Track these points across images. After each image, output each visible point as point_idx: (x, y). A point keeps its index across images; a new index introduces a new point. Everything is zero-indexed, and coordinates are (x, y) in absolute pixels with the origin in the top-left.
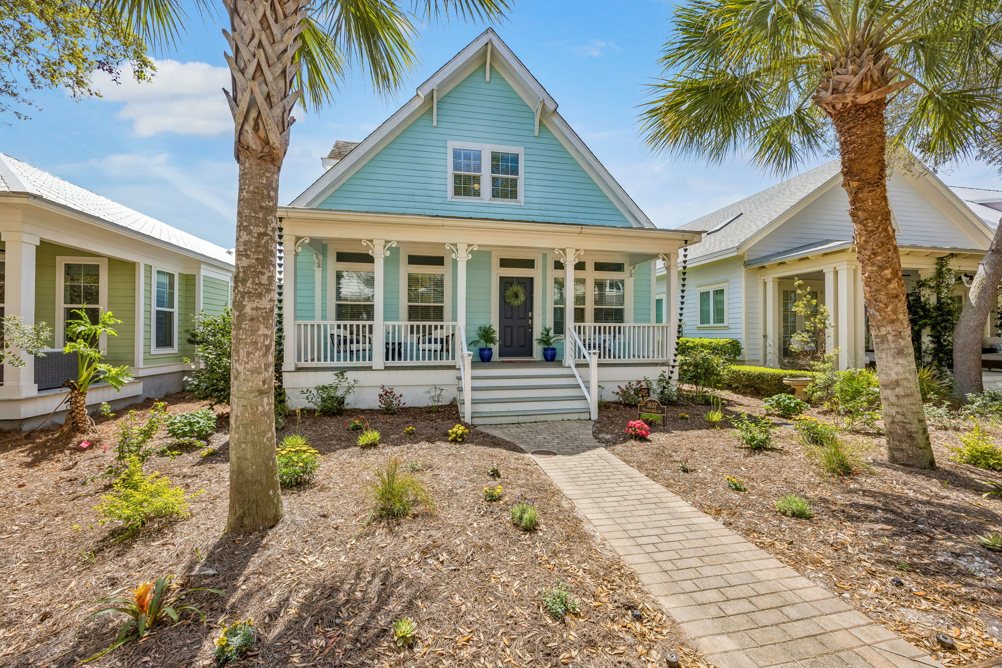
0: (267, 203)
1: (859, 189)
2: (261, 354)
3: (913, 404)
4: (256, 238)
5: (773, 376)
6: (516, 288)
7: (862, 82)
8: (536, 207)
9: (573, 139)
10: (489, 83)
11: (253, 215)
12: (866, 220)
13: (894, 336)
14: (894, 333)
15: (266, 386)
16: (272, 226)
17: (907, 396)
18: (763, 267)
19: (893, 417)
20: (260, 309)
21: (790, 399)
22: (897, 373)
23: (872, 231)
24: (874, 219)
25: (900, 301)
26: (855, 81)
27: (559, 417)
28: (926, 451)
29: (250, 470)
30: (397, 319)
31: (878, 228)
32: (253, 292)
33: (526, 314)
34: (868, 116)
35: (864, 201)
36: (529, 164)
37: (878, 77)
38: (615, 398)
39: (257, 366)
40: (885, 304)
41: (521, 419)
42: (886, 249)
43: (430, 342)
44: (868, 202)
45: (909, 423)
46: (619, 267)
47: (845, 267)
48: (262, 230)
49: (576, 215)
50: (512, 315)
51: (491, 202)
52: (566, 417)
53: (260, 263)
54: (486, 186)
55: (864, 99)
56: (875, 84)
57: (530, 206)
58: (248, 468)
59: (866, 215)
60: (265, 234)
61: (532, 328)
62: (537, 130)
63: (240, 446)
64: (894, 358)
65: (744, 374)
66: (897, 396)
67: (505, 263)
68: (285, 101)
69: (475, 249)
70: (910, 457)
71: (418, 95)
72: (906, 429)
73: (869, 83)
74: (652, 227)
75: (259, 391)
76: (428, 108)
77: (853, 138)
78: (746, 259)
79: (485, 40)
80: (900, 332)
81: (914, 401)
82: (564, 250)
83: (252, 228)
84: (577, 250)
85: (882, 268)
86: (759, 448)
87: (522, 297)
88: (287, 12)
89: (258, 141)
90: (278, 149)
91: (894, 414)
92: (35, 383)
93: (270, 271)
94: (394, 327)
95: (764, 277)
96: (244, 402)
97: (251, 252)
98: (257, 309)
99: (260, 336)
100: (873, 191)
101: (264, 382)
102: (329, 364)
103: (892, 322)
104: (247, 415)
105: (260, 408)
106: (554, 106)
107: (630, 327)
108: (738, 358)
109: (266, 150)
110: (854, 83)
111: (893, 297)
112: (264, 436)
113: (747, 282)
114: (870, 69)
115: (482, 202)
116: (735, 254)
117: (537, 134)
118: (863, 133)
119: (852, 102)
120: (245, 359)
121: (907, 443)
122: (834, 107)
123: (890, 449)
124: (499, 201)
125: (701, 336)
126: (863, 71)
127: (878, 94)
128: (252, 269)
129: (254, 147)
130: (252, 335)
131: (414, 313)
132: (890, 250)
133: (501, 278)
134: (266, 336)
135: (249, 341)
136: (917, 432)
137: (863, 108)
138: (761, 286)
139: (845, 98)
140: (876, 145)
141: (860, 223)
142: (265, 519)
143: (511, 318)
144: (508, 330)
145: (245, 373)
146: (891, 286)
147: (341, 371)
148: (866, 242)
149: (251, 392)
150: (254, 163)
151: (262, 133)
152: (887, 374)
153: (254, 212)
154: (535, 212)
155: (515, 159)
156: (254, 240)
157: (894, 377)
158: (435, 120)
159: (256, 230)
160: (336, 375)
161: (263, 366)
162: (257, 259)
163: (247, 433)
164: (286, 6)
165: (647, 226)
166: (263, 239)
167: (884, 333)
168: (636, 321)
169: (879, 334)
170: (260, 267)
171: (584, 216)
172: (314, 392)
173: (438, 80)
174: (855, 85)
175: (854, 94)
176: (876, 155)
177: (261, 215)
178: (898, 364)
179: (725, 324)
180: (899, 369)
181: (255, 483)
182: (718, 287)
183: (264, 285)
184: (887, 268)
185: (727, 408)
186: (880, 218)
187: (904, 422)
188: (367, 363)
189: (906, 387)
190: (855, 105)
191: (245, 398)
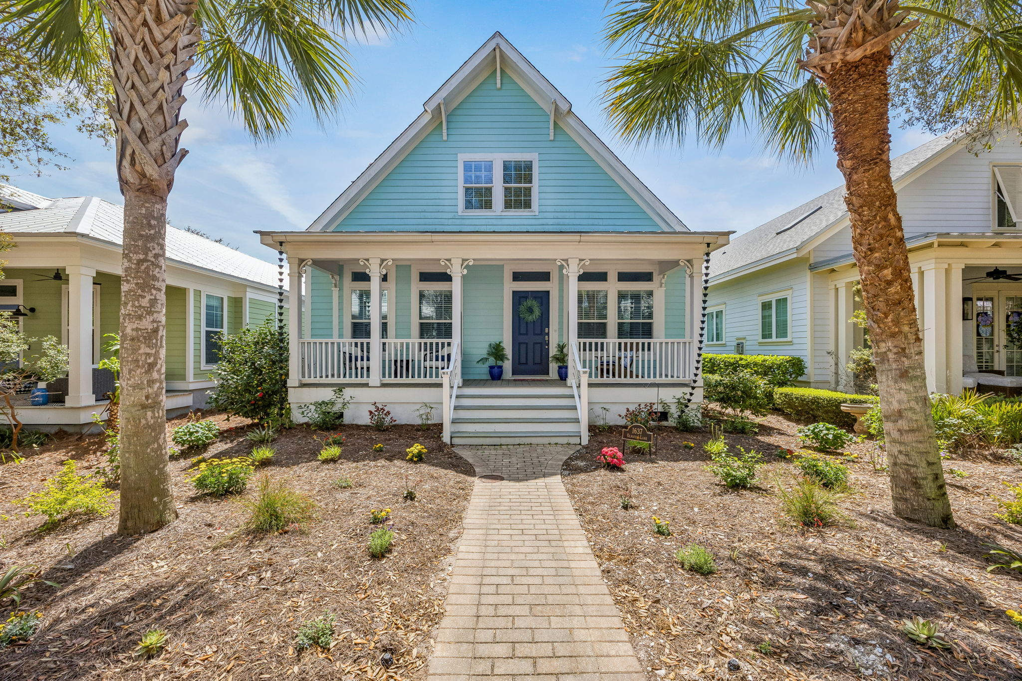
0: (147, 231)
1: (854, 169)
2: (143, 371)
3: (920, 442)
4: (135, 264)
5: (830, 401)
6: (529, 302)
7: (851, 34)
8: (551, 215)
9: (590, 139)
10: (501, 89)
11: (133, 243)
12: (861, 207)
13: (895, 354)
14: (895, 350)
15: (150, 401)
16: (154, 252)
17: (912, 431)
18: (833, 271)
19: (895, 458)
20: (141, 329)
21: (828, 429)
22: (899, 402)
23: (868, 221)
24: (870, 205)
25: (903, 309)
26: (843, 33)
27: (546, 441)
28: (936, 504)
29: (133, 477)
30: (409, 337)
31: (875, 217)
32: (133, 314)
33: (542, 331)
34: (862, 76)
35: (858, 184)
36: (544, 170)
37: (874, 26)
38: (622, 422)
39: (139, 382)
40: (885, 314)
41: (504, 441)
42: (885, 243)
43: (437, 359)
44: (864, 185)
45: (914, 466)
46: (647, 277)
47: (933, 266)
48: (142, 257)
49: (596, 222)
50: (527, 330)
51: (504, 214)
52: (553, 440)
53: (140, 288)
54: (498, 197)
55: (855, 55)
56: (870, 34)
57: (546, 215)
58: (131, 476)
59: (861, 201)
60: (145, 260)
61: (548, 345)
62: (552, 134)
63: (124, 455)
64: (896, 382)
65: (797, 398)
66: (899, 430)
67: (518, 277)
68: (164, 136)
69: (471, 264)
70: (915, 509)
71: (426, 110)
72: (911, 474)
73: (861, 34)
74: (685, 230)
75: (141, 405)
76: (438, 123)
77: (844, 105)
78: (812, 261)
79: (492, 45)
80: (904, 349)
81: (921, 438)
82: (566, 260)
83: (131, 255)
84: (581, 260)
85: (880, 267)
86: (737, 485)
87: (537, 312)
88: (164, 51)
89: (136, 175)
90: (156, 180)
91: (896, 453)
92: (93, 393)
93: (152, 295)
94: (402, 344)
95: (835, 283)
96: (127, 415)
97: (131, 277)
98: (137, 330)
99: (141, 354)
100: (869, 170)
101: (147, 397)
102: (330, 380)
103: (893, 335)
104: (130, 427)
105: (143, 422)
106: (568, 106)
107: (661, 343)
108: (800, 379)
109: (143, 183)
110: (843, 36)
111: (894, 304)
112: (148, 447)
113: (813, 288)
114: (859, 16)
115: (494, 214)
116: (795, 256)
117: (552, 138)
118: (856, 98)
119: (842, 60)
120: (128, 376)
121: (912, 491)
122: (823, 70)
123: (895, 499)
124: (513, 212)
125: (759, 352)
126: (852, 19)
127: (872, 46)
128: (132, 293)
129: (132, 181)
130: (133, 353)
131: (425, 329)
132: (890, 245)
133: (514, 292)
134: (148, 355)
135: (130, 359)
136: (924, 479)
137: (855, 66)
138: (833, 293)
139: (833, 56)
140: (872, 112)
141: (855, 211)
142: (147, 523)
143: (527, 334)
144: (523, 347)
145: (127, 389)
146: (892, 290)
147: (340, 388)
148: (861, 235)
149: (134, 406)
150: (133, 196)
151: (138, 167)
152: (889, 403)
153: (134, 241)
154: (550, 222)
155: (529, 166)
156: (133, 266)
157: (895, 406)
158: (445, 134)
159: (135, 257)
160: (335, 391)
161: (145, 382)
162: (137, 284)
163: (129, 443)
164: (161, 46)
165: (678, 228)
166: (142, 265)
167: (884, 350)
168: (667, 336)
169: (879, 351)
170: (139, 291)
171: (605, 222)
172: (313, 408)
173: (444, 93)
174: (844, 39)
175: (843, 51)
176: (873, 124)
177: (140, 243)
178: (900, 389)
179: (789, 339)
180: (902, 396)
181: (138, 490)
182: (780, 295)
183: (145, 307)
184: (886, 268)
185: (759, 438)
186: (878, 203)
187: (908, 465)
188: (364, 380)
189: (911, 419)
190: (845, 63)
191: (128, 411)
